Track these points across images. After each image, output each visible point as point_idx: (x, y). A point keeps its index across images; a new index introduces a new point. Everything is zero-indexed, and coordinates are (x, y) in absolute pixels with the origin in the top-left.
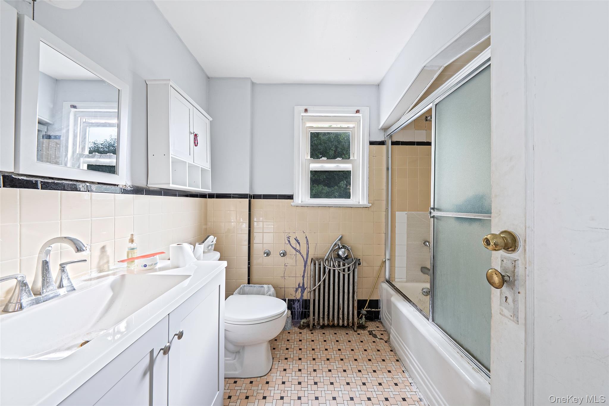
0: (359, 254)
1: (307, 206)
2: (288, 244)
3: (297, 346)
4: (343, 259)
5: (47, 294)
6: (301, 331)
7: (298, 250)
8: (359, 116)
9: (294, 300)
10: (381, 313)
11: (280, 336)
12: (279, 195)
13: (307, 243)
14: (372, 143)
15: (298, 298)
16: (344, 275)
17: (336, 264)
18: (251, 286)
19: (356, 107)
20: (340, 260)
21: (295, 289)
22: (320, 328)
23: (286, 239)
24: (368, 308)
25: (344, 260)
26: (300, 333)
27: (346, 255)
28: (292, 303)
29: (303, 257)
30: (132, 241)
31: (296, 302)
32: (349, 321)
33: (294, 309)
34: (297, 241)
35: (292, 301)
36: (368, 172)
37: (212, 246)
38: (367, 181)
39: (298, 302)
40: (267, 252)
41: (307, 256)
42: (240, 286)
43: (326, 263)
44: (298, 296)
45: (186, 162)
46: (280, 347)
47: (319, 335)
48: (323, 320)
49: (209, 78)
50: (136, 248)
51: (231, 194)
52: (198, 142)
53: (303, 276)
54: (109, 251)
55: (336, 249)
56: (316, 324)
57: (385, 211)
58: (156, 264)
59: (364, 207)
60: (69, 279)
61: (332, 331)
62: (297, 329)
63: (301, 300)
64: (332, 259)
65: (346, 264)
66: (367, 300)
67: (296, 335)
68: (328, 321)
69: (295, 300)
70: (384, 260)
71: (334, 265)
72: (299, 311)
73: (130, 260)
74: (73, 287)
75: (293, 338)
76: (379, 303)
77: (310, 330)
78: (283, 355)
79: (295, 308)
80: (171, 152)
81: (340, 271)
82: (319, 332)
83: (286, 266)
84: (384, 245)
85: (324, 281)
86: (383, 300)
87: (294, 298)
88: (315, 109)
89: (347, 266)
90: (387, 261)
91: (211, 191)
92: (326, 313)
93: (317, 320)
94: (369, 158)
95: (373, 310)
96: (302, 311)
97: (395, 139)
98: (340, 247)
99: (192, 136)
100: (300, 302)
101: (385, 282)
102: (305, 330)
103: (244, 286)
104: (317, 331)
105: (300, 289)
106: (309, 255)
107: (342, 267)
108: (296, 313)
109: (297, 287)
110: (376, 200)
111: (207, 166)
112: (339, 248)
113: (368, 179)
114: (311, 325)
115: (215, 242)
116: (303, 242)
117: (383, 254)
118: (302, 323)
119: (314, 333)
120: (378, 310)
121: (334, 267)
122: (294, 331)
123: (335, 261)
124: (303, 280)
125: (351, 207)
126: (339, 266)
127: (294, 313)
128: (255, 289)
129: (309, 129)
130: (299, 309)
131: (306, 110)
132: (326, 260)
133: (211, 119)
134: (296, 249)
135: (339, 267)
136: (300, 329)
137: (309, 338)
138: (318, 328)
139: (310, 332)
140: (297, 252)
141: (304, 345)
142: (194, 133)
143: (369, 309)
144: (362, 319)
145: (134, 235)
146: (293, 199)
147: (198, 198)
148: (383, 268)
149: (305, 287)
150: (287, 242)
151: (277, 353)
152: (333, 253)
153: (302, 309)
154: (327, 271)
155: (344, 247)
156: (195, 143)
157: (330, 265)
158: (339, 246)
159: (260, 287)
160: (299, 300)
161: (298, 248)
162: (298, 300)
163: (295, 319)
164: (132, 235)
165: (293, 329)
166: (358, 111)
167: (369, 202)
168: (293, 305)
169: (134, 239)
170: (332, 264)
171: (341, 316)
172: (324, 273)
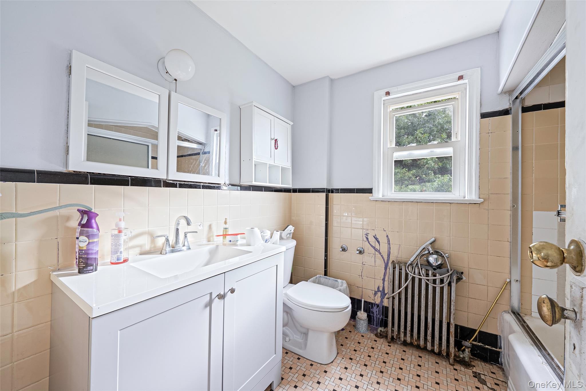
0: (462, 265)
1: (389, 201)
2: (366, 241)
3: (367, 351)
4: (433, 268)
5: (177, 248)
6: (377, 339)
7: (377, 249)
8: (465, 82)
9: (372, 304)
10: (502, 355)
11: (352, 336)
12: (356, 189)
13: (388, 243)
14: (484, 116)
15: (377, 303)
16: (434, 289)
17: (423, 272)
18: (327, 278)
19: (458, 73)
20: (429, 268)
21: (374, 292)
22: (401, 344)
23: (364, 236)
24: (479, 342)
25: (435, 269)
26: (376, 341)
27: (439, 263)
28: (370, 306)
29: (383, 257)
30: (226, 223)
31: (374, 306)
32: (442, 349)
33: (372, 314)
34: (376, 239)
35: (370, 304)
36: (479, 155)
37: (290, 235)
38: (476, 167)
39: (377, 307)
40: (344, 246)
41: (388, 257)
42: (317, 275)
43: (409, 269)
44: (378, 301)
45: (267, 164)
46: (348, 345)
47: (398, 351)
48: (404, 335)
49: (294, 87)
50: (228, 228)
51: (310, 189)
52: (278, 146)
53: (384, 280)
54: (214, 228)
55: (424, 255)
56: (395, 337)
57: (511, 210)
58: (237, 241)
59: (470, 203)
60: (188, 242)
61: (417, 353)
62: (373, 336)
63: (381, 306)
64: (417, 265)
65: (437, 275)
66: (476, 330)
67: (369, 341)
68: (410, 338)
69: (374, 304)
70: (508, 280)
71: (419, 273)
72: (379, 318)
73: (225, 235)
74: (189, 247)
75: (365, 343)
76: (499, 341)
77: (388, 342)
78: (349, 354)
79: (374, 313)
80: (254, 157)
81: (429, 283)
82: (399, 348)
83: (364, 265)
84: (509, 259)
85: (406, 288)
86: (504, 337)
87: (372, 302)
88: (398, 90)
89: (438, 277)
90: (513, 283)
91: (291, 186)
92: (409, 328)
93: (397, 333)
94: (480, 137)
95: (487, 346)
96: (382, 319)
97: (529, 103)
98: (431, 252)
99: (273, 142)
100: (379, 308)
101: (510, 312)
102: (382, 340)
103: (320, 276)
104: (396, 346)
105: (379, 294)
106: (390, 257)
107: (431, 278)
108: (375, 319)
109: (376, 290)
110: (492, 194)
111: (288, 165)
112: (429, 254)
113: (478, 165)
114: (390, 336)
115: (292, 231)
116: (383, 240)
117: (508, 271)
118: (379, 331)
119: (391, 346)
120: (498, 350)
121: (419, 275)
122: (369, 336)
123: (422, 269)
124: (384, 284)
125: (450, 203)
126: (427, 275)
127: (372, 317)
128: (330, 282)
129: (393, 114)
130: (378, 315)
131: (388, 93)
132: (409, 265)
133: (292, 123)
134: (375, 247)
135: (426, 277)
136: (376, 337)
137: (383, 348)
138: (399, 343)
139: (388, 344)
140: (377, 251)
141: (375, 354)
142: (274, 139)
143: (479, 344)
144: (464, 352)
145: (227, 219)
146: (372, 193)
147: (282, 192)
148: (507, 292)
149: (386, 292)
150: (365, 239)
151: (344, 350)
152: (420, 259)
153: (381, 316)
154: (410, 278)
155: (437, 253)
156: (275, 147)
157: (415, 272)
158: (428, 250)
159: (334, 280)
160: (379, 305)
161: (377, 247)
162: (377, 304)
163: (374, 325)
164: (226, 219)
165: (369, 334)
166: (461, 78)
167: (481, 197)
168: (371, 309)
169: (227, 221)
170: (417, 271)
171: (429, 338)
172: (406, 279)
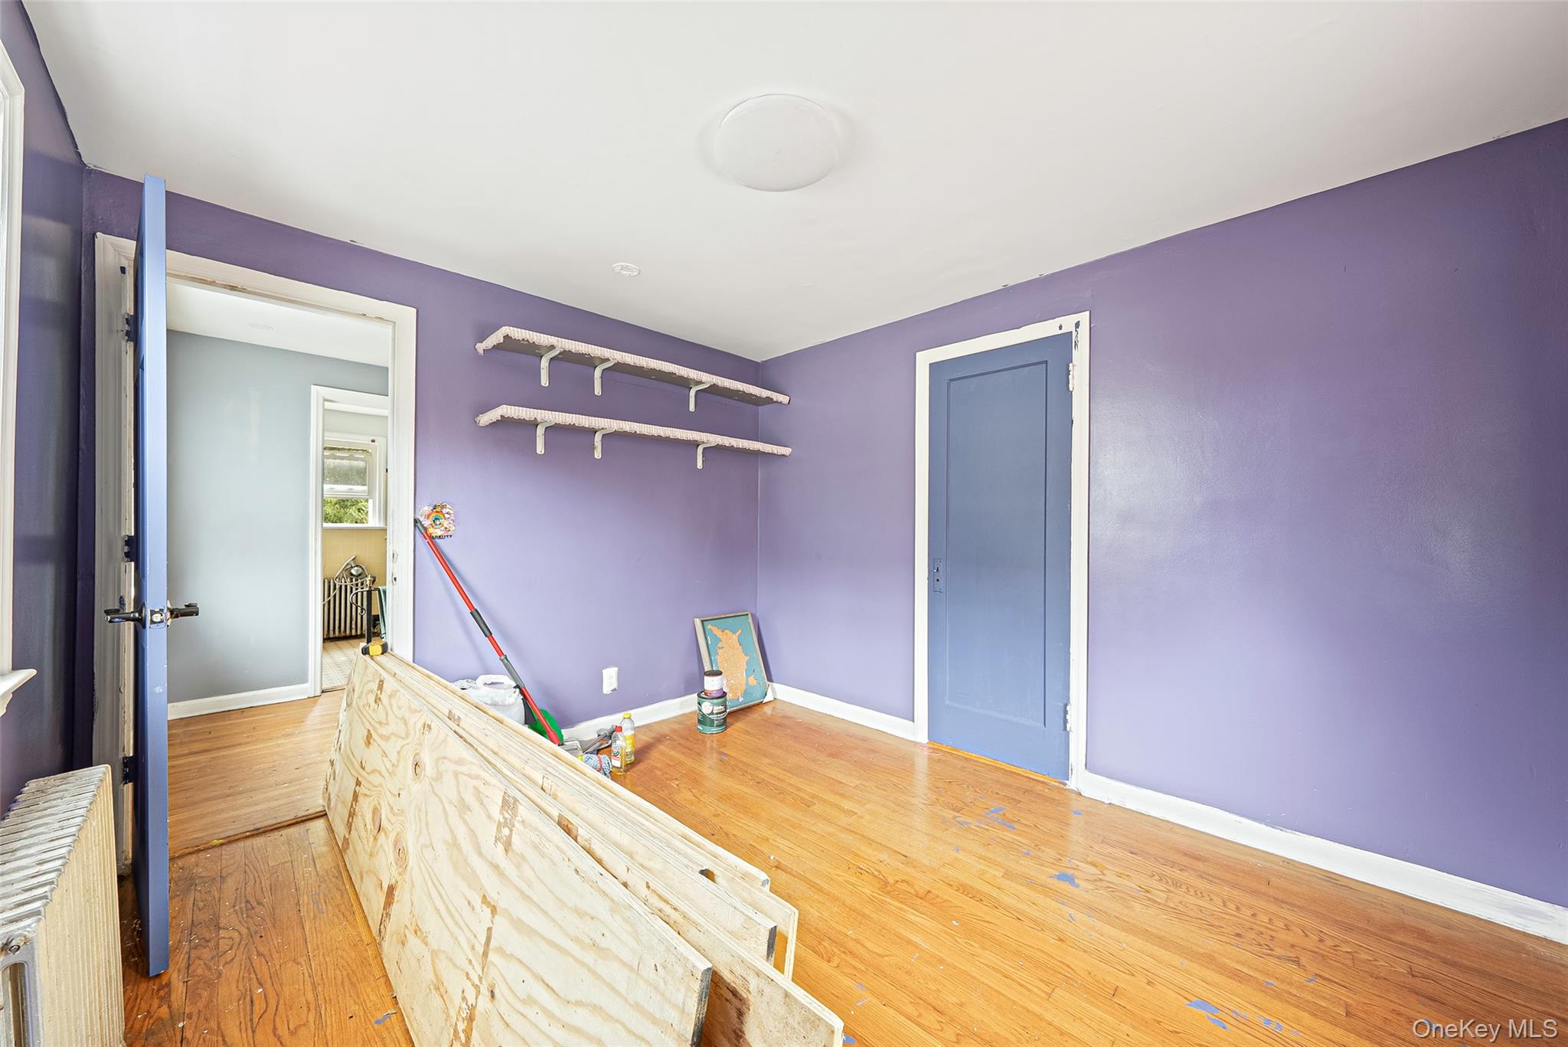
0: (374, 570)
4: (356, 576)
17: (349, 580)
20: (353, 577)
27: (359, 572)
43: (337, 581)
55: (348, 569)
64: (343, 577)
65: (360, 580)
71: (345, 582)
107: (355, 583)
112: (352, 567)
121: (345, 584)
123: (347, 578)
126: (352, 582)
132: (336, 578)
152: (345, 572)
154: (337, 587)
155: (357, 566)
158: (351, 565)
166: (373, 441)
170: (343, 581)
171: (354, 626)
172: (335, 589)
